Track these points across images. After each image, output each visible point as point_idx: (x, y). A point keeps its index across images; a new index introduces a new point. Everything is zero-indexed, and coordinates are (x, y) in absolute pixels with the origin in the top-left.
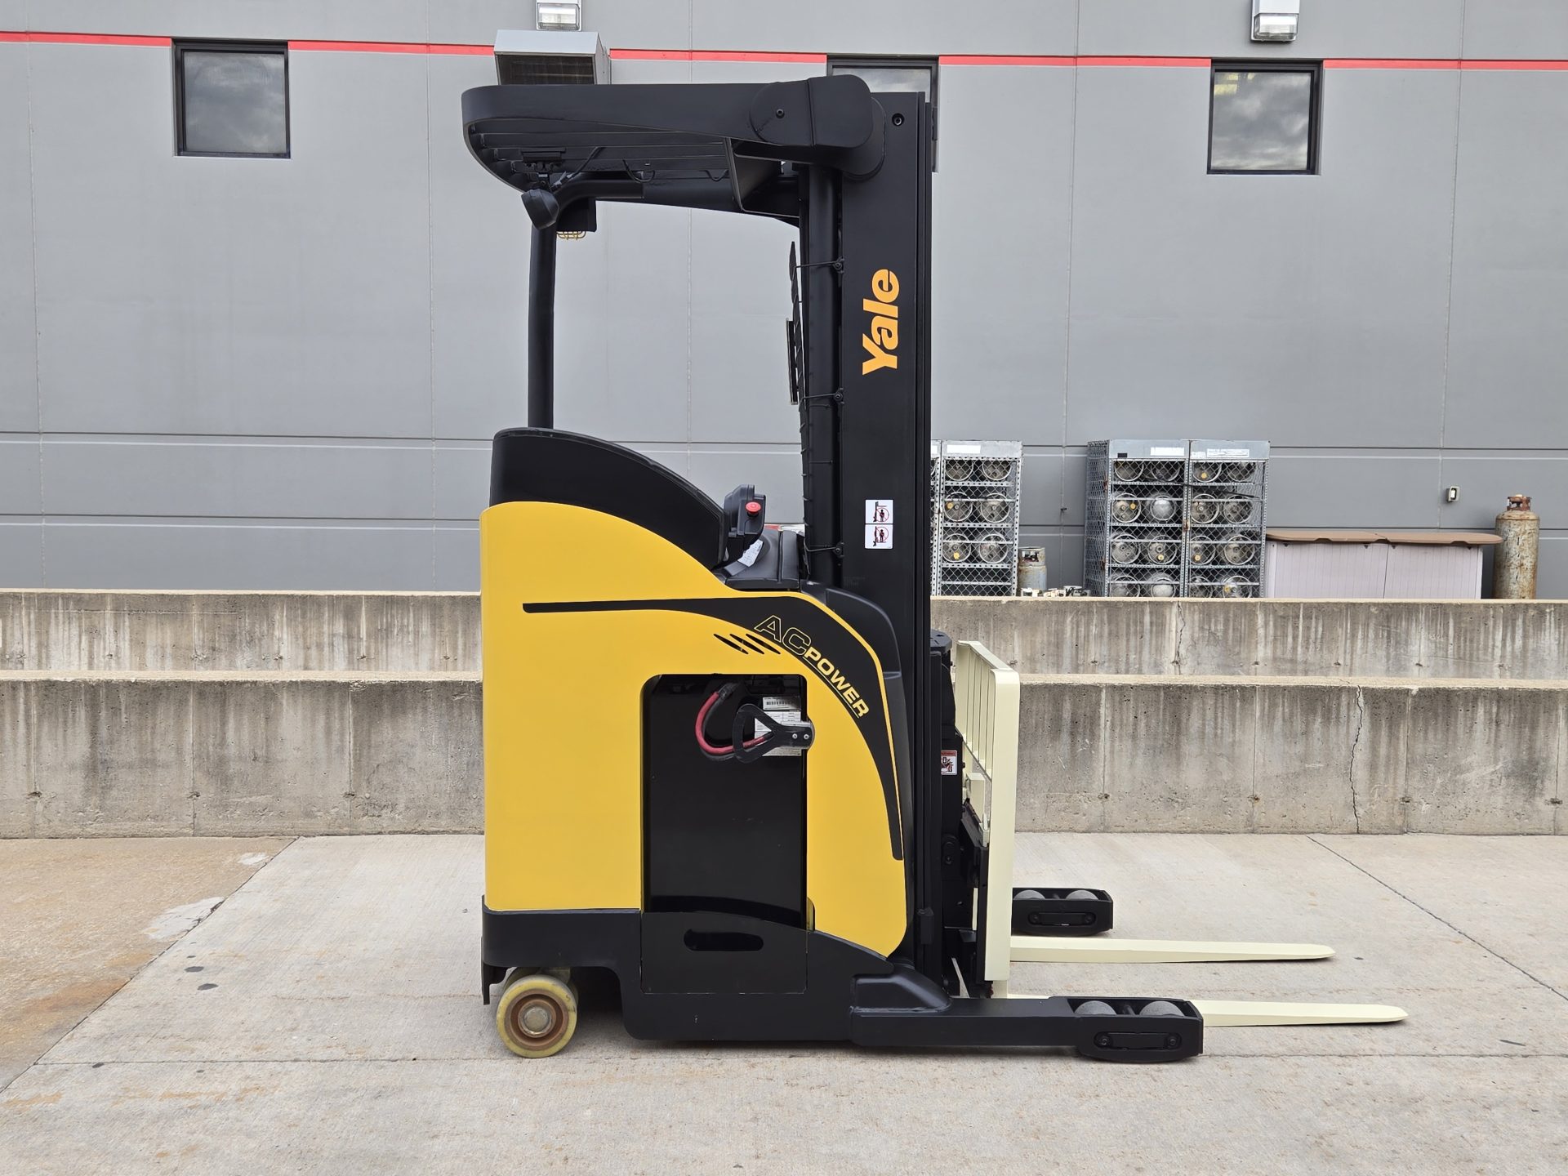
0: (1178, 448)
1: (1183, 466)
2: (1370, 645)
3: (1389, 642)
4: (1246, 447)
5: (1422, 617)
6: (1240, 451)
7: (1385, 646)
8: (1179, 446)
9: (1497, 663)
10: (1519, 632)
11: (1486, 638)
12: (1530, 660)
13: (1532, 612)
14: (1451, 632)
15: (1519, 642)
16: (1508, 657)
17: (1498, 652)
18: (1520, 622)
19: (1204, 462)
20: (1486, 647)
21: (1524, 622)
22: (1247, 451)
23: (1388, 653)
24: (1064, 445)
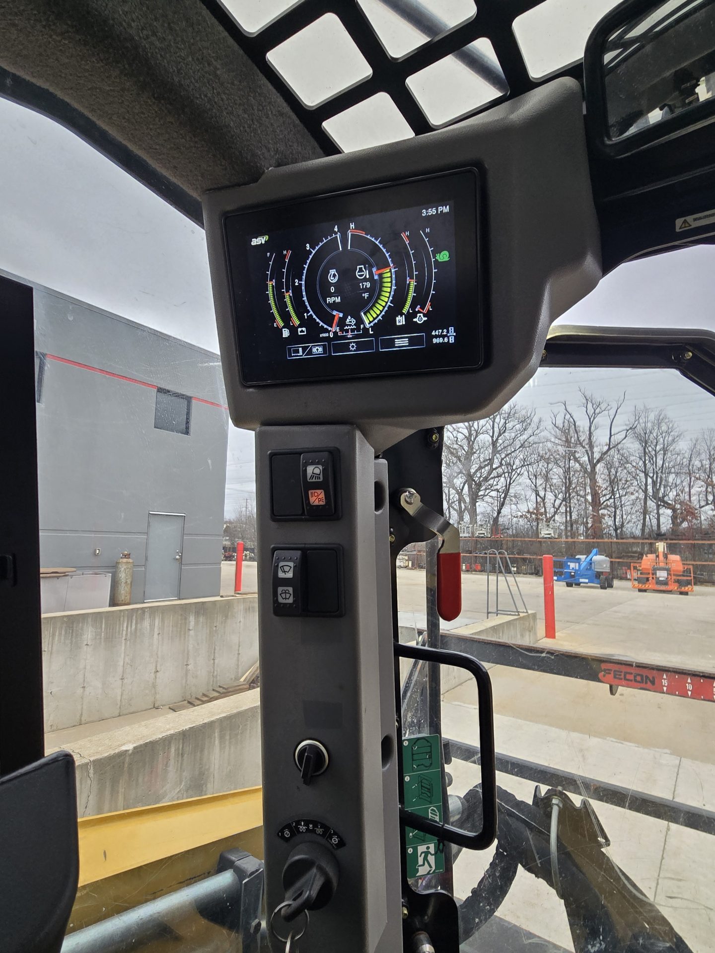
2: (63, 638)
3: (72, 635)
5: (90, 620)
7: (70, 638)
9: (124, 638)
10: (134, 622)
11: (119, 628)
12: (138, 634)
13: (140, 612)
14: (103, 626)
15: (134, 627)
16: (129, 634)
17: (124, 633)
18: (134, 617)
20: (119, 632)
21: (136, 617)
23: (71, 643)
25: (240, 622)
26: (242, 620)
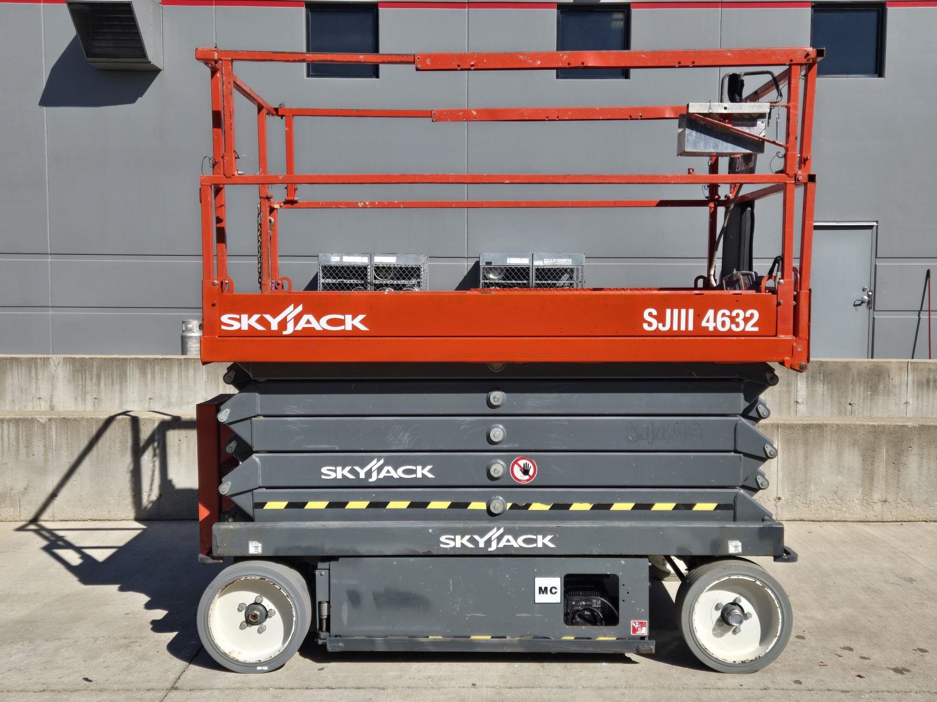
0: (525, 259)
1: (529, 270)
4: (569, 257)
6: (565, 260)
8: (525, 257)
19: (542, 267)
22: (570, 260)
24: (466, 256)
25: (907, 403)
26: (910, 400)
